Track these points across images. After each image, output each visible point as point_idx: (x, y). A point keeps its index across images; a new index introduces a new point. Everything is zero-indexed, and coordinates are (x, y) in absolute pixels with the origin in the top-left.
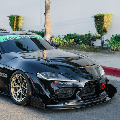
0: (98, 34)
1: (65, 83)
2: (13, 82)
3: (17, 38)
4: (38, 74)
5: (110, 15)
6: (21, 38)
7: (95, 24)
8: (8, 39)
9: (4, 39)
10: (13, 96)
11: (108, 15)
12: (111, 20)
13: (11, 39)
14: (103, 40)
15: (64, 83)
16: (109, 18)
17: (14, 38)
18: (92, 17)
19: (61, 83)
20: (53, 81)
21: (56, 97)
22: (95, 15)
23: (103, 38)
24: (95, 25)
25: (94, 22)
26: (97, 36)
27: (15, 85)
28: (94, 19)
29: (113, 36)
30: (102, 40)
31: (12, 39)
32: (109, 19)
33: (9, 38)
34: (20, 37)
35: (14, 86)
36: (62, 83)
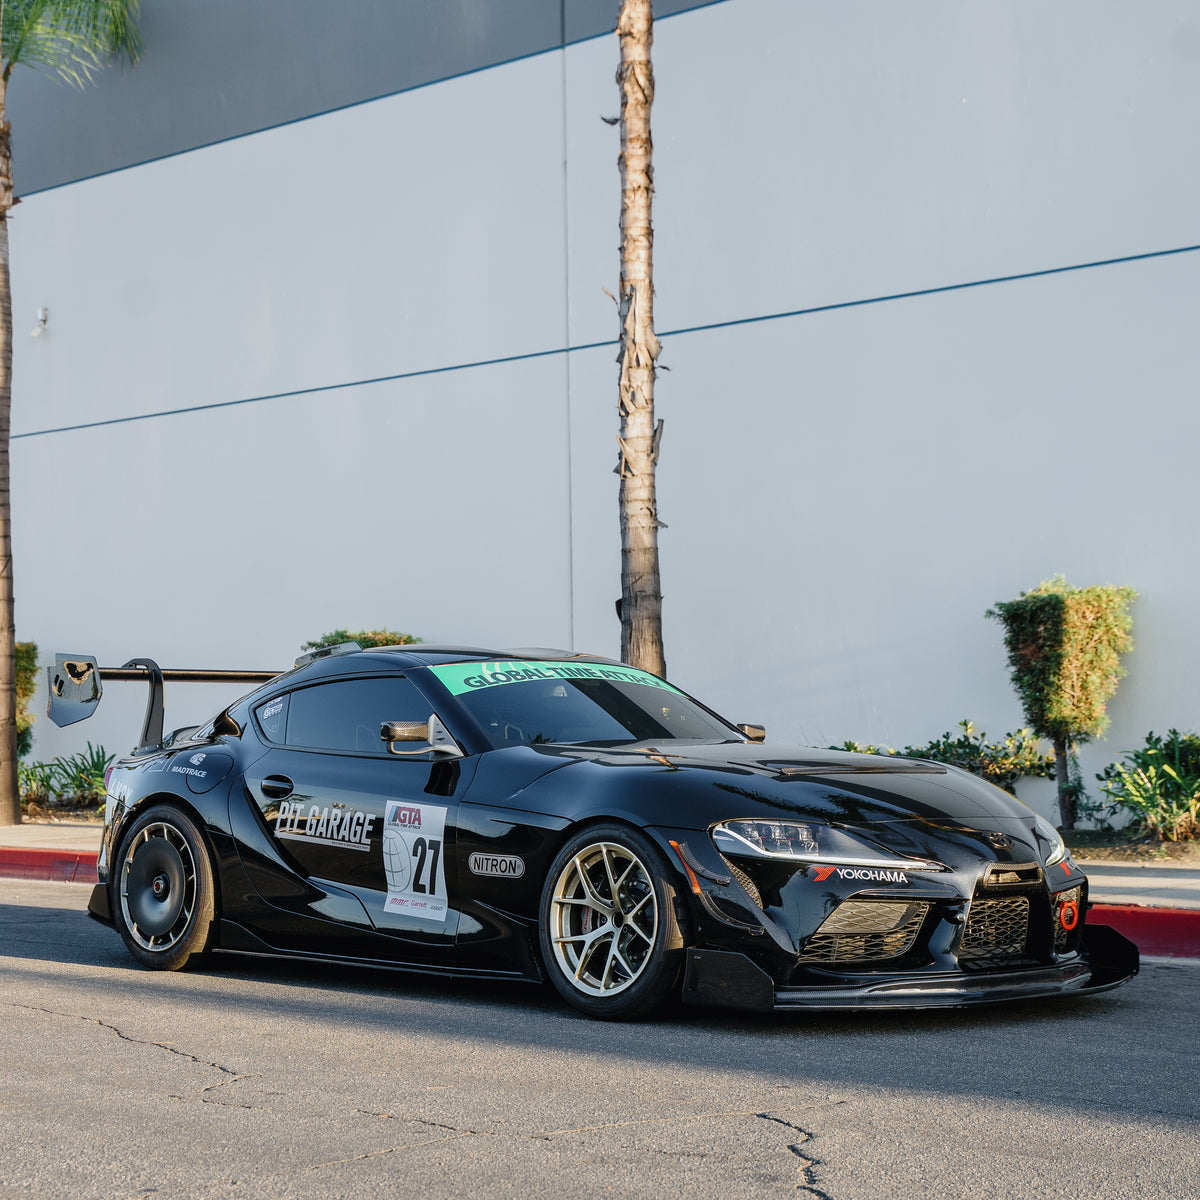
0: (1037, 734)
1: (871, 876)
2: (575, 871)
3: (535, 678)
4: (718, 833)
5: (1117, 600)
6: (558, 677)
7: (1014, 661)
8: (491, 680)
9: (467, 681)
10: (558, 949)
11: (1104, 598)
12: (1127, 633)
13: (503, 678)
14: (1071, 778)
15: (865, 875)
16: (1111, 619)
17: (518, 673)
18: (990, 613)
19: (849, 874)
20: (802, 866)
21: (823, 956)
22: (1013, 597)
23: (1070, 763)
24: (1013, 669)
25: (1004, 652)
26: (1025, 753)
27: (580, 894)
28: (1000, 631)
29: (1149, 740)
30: (1065, 778)
31: (513, 681)
32: (1108, 630)
33: (493, 675)
34: (552, 673)
35: (570, 900)
36: (856, 874)
